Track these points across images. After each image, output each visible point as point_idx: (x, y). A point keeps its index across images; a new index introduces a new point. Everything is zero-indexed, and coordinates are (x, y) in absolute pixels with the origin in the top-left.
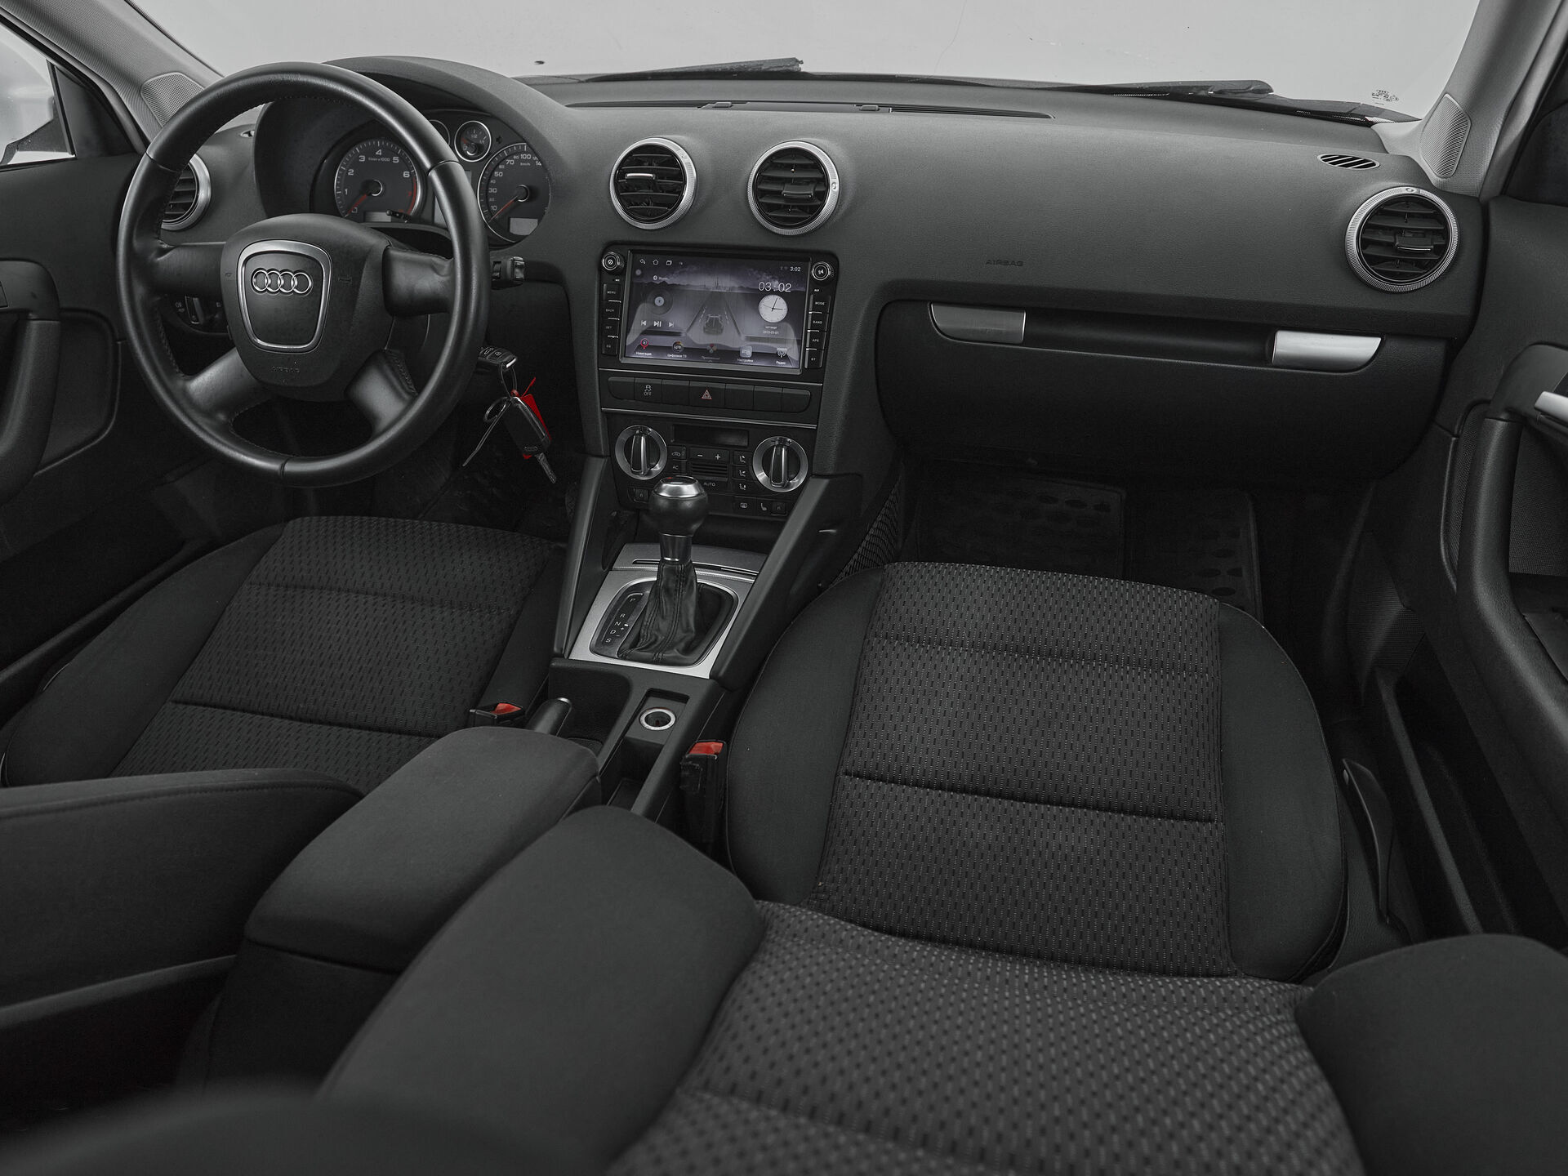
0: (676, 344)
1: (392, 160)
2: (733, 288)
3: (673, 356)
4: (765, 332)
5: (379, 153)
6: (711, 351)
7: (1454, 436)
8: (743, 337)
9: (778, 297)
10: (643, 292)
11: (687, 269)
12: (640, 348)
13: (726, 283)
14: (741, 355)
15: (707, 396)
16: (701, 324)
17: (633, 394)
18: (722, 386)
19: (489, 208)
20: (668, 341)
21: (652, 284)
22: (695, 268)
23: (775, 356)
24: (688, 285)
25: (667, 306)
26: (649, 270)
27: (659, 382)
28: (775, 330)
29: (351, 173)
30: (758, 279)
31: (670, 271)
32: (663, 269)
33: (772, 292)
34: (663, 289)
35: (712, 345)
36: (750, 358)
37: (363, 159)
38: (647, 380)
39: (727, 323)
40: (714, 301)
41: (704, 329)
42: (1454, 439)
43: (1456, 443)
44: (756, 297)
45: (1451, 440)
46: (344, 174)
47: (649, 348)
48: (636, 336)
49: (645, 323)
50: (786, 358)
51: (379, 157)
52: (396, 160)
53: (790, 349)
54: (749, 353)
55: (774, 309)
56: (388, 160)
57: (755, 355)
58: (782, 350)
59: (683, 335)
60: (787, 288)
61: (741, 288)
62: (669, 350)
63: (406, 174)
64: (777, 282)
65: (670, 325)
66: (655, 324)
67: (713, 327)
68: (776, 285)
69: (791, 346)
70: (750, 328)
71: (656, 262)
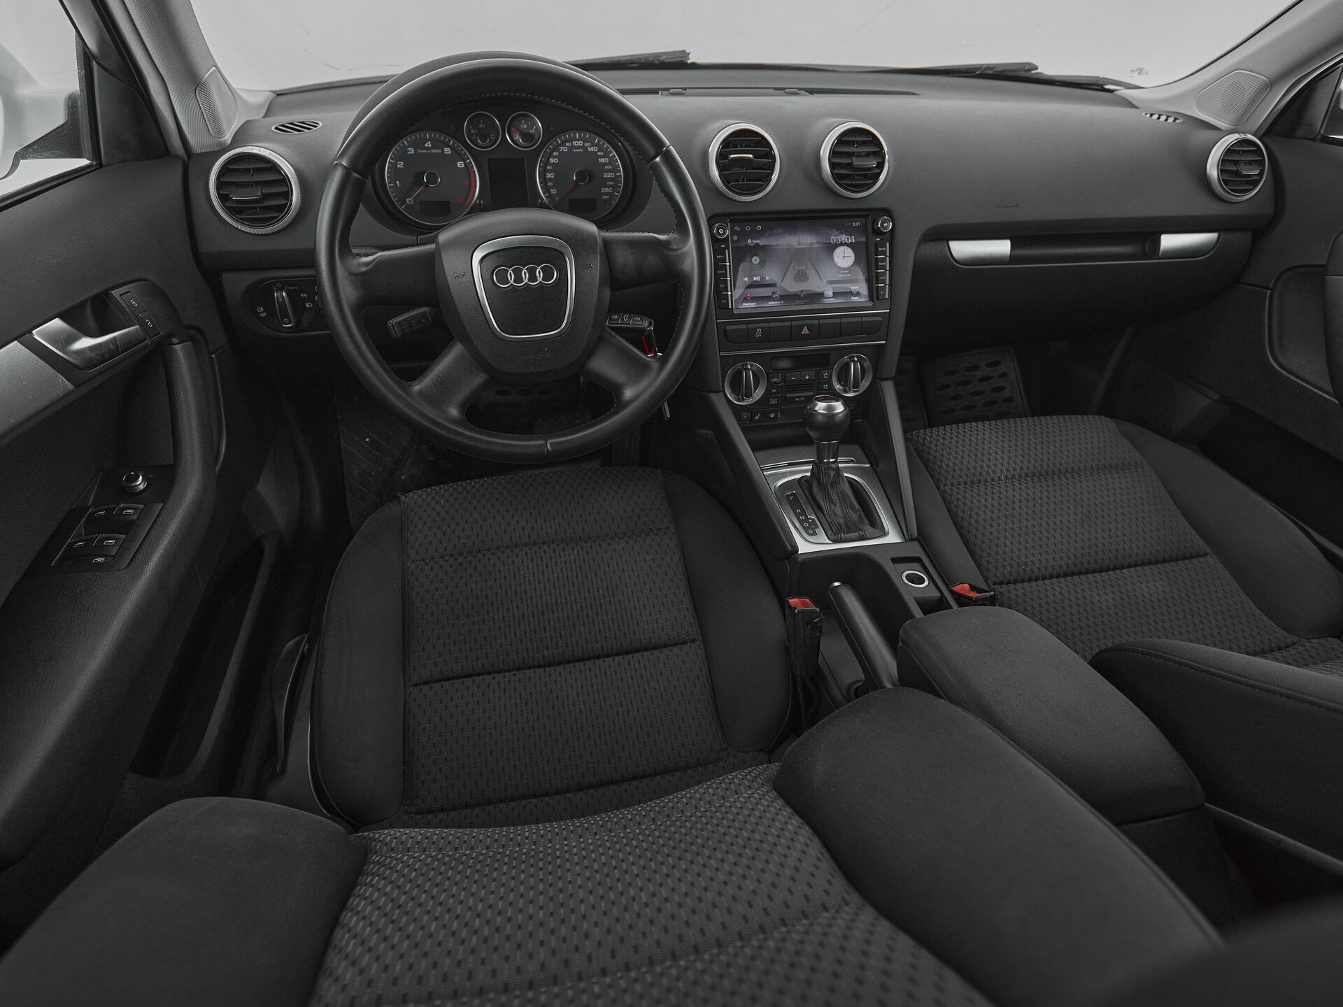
0: (774, 293)
1: (443, 151)
2: (811, 244)
3: (773, 303)
4: (840, 276)
5: (428, 144)
6: (802, 295)
7: (1270, 289)
8: (825, 281)
9: (845, 247)
10: (742, 254)
11: (774, 232)
12: (746, 300)
13: (805, 240)
14: (825, 296)
15: (805, 331)
16: (791, 273)
17: (747, 339)
18: (816, 322)
19: (550, 193)
20: (767, 292)
21: (748, 247)
22: (780, 231)
23: (850, 293)
24: (777, 245)
25: (763, 263)
26: (743, 235)
27: (767, 325)
28: (847, 273)
29: (400, 165)
30: (829, 234)
31: (760, 234)
32: (754, 234)
33: (842, 244)
34: (757, 250)
35: (802, 291)
36: (832, 298)
37: (412, 151)
38: (754, 326)
39: (812, 273)
40: (798, 255)
41: (794, 278)
42: (1269, 291)
43: (1271, 295)
44: (831, 248)
45: (1266, 294)
46: (393, 166)
47: (753, 299)
48: (742, 291)
49: (746, 279)
50: (858, 294)
51: (428, 148)
52: (448, 151)
53: (861, 287)
54: (830, 293)
55: (844, 257)
56: (439, 151)
57: (836, 294)
58: (854, 288)
59: (778, 285)
60: (852, 239)
61: (818, 243)
62: (768, 298)
63: (460, 164)
64: (844, 236)
65: (767, 278)
66: (755, 279)
67: (801, 276)
68: (844, 238)
69: (861, 284)
70: (830, 274)
71: (748, 228)
